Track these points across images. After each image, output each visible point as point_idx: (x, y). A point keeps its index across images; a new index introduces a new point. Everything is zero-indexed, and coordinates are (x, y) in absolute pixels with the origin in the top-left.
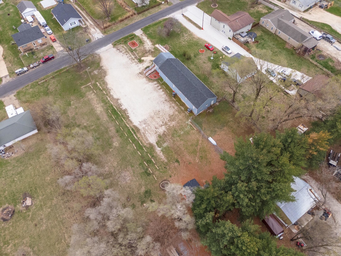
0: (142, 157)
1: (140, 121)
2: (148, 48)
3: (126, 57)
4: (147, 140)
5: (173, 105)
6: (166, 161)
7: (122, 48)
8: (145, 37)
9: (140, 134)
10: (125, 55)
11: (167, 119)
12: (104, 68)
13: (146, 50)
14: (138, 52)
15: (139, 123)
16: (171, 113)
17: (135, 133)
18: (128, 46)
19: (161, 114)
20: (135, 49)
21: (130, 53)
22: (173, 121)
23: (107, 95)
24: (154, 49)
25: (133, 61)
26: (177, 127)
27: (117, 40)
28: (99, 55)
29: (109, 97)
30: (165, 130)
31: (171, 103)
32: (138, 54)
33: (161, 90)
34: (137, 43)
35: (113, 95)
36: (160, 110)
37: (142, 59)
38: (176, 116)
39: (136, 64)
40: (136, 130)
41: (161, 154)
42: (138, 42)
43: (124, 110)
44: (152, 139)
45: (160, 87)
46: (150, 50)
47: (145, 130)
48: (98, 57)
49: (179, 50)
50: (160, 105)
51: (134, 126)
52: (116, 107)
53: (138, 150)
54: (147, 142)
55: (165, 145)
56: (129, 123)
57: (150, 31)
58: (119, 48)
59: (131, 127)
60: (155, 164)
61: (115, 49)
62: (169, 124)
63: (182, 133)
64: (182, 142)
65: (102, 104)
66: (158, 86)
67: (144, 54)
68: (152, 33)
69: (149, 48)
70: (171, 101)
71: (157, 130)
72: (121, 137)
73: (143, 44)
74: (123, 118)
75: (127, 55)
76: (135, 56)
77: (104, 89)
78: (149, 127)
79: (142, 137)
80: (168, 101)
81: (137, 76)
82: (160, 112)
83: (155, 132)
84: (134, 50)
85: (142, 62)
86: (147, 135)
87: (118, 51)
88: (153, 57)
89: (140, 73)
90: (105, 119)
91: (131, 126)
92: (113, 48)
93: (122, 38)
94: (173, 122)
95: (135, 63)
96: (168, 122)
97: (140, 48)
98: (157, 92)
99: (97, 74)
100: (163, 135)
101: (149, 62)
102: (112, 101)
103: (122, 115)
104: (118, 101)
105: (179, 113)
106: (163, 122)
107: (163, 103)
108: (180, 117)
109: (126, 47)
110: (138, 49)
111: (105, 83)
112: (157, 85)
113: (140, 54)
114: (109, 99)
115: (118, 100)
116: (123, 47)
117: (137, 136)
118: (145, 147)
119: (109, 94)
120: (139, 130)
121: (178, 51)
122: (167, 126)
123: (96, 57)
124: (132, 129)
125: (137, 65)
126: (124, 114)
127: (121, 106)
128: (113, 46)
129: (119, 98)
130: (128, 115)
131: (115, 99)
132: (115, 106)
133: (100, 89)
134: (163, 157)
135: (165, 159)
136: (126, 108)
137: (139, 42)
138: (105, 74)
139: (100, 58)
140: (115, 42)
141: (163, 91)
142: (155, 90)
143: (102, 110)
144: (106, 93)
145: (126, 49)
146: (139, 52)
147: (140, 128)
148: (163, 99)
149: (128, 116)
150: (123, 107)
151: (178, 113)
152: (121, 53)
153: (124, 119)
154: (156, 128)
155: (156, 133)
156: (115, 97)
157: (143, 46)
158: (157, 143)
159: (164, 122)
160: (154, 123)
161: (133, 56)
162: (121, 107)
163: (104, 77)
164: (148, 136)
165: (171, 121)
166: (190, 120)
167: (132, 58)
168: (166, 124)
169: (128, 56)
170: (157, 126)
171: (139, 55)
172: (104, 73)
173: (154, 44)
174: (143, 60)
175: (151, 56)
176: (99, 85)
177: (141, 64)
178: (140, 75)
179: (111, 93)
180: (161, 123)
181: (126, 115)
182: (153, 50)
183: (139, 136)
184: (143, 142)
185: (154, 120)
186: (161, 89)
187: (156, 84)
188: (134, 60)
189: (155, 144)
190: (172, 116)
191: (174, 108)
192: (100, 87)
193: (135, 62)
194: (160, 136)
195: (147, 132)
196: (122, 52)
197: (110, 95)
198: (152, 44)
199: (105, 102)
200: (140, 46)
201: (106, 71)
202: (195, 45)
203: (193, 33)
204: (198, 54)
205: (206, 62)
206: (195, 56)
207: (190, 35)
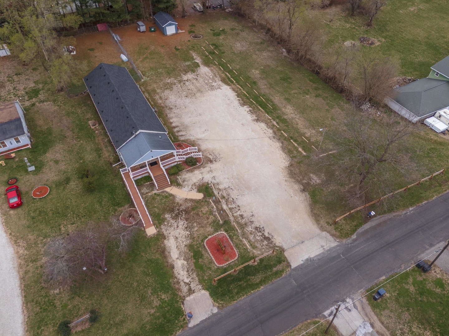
0: (220, 58)
1: (219, 90)
2: (180, 227)
3: (242, 210)
4: (212, 70)
5: (160, 101)
6: (191, 52)
7: (257, 241)
8: (181, 278)
9: (220, 76)
10: (245, 215)
11: (177, 87)
12: (297, 187)
13: (187, 220)
14: (211, 216)
15: (222, 88)
16: (167, 92)
17: (228, 78)
18: (237, 246)
19: (184, 93)
20: (216, 230)
21: (232, 219)
22: (168, 83)
23: (279, 130)
24: (164, 220)
25: (225, 195)
26: (165, 76)
27: (274, 280)
28: (322, 229)
29: (274, 125)
30: (184, 75)
31: (162, 105)
32: (211, 212)
33: (174, 125)
34: (209, 255)
35: (267, 129)
36: (184, 98)
37: (200, 196)
38: (162, 88)
39: (218, 184)
40: (225, 81)
41: (195, 57)
42: (206, 255)
43: (245, 105)
44: (204, 70)
45: (176, 130)
46: (176, 217)
47: (213, 79)
48: (322, 222)
49: (97, 206)
50: (182, 105)
51: (228, 85)
52: (259, 110)
53: (226, 63)
54: (213, 68)
55: (188, 64)
57: (156, 303)
58: (265, 242)
59: (234, 84)
60: (205, 50)
61: (278, 241)
62: (175, 81)
63: (161, 70)
64: (164, 62)
65: (285, 117)
66: (178, 131)
67: (193, 209)
68: (155, 291)
69: (175, 225)
70: (162, 107)
71: (196, 77)
72: (250, 77)
73: (190, 247)
74: (246, 96)
75: (242, 216)
76: (219, 207)
77: (288, 139)
78: (206, 82)
79: (218, 73)
80: (166, 107)
81: (217, 156)
82: (186, 95)
83: (199, 76)
84: (221, 226)
85: (203, 185)
86: (211, 74)
87: (267, 235)
88: (172, 195)
89: (211, 162)
90: (276, 98)
91: (233, 86)
92: (285, 247)
93: (258, 285)
94: (169, 81)
95: (221, 187)
96: (177, 83)
97: (202, 231)
98: (182, 124)
99: (311, 175)
100: (188, 72)
101: (185, 183)
102: (269, 119)
104: (256, 118)
105: (154, 91)
106: (184, 84)
107: (176, 106)
108: (155, 86)
109: (245, 242)
110: (210, 229)
111: (289, 151)
112: (180, 134)
113: (205, 209)
114: (275, 123)
115: (257, 120)
116: (254, 247)
117: (226, 75)
118: (216, 65)
119: (275, 130)
120: (221, 80)
121: (101, 203)
122: (179, 79)
123: (328, 223)
124: (232, 82)
125: (215, 182)
126: (245, 99)
127: (250, 111)
128: (286, 254)
129: (256, 123)
130: (238, 99)
131: (262, 121)
132: (261, 111)
133: (295, 141)
134: (193, 54)
135: (192, 53)
136: (241, 108)
137: (201, 256)
138: (291, 170)
139: (316, 217)
140: (282, 271)
141: (171, 123)
142: (186, 127)
143: (283, 109)
144: (282, 133)
145: (244, 234)
146: (208, 218)
147: (220, 83)
148: (174, 110)
149: (238, 97)
150: (246, 108)
151: (156, 90)
152: (257, 224)
153: (245, 94)
154: (197, 79)
155: (198, 74)
156: (263, 125)
157: (191, 237)
158: (199, 66)
159: (182, 84)
160: (198, 85)
161: (225, 207)
162: (250, 109)
163: (291, 165)
164: (209, 73)
165: (172, 84)
166: (143, 80)
167: (227, 201)
168: (180, 82)
169: (239, 213)
170: (195, 81)
171: (207, 209)
172: (295, 174)
173: (160, 237)
174: (199, 191)
175: (177, 200)
176: (300, 149)
177: (205, 180)
178: (211, 157)
179: (271, 131)
180: (187, 83)
181: (242, 98)
182: (167, 216)
183: (223, 75)
184: (217, 69)
185: (197, 87)
186: (174, 127)
187: (182, 135)
188: (223, 197)
189: (202, 66)
190: (167, 89)
191: (161, 98)
192: (296, 145)
193: (220, 190)
194: (193, 71)
195: (211, 77)
196: (256, 228)
197: (272, 129)
198: (165, 238)
200: (203, 241)
201: (290, 177)
202: (46, 214)
203: (20, 266)
204: (56, 186)
205: (52, 163)
206: (67, 180)
207: (32, 261)
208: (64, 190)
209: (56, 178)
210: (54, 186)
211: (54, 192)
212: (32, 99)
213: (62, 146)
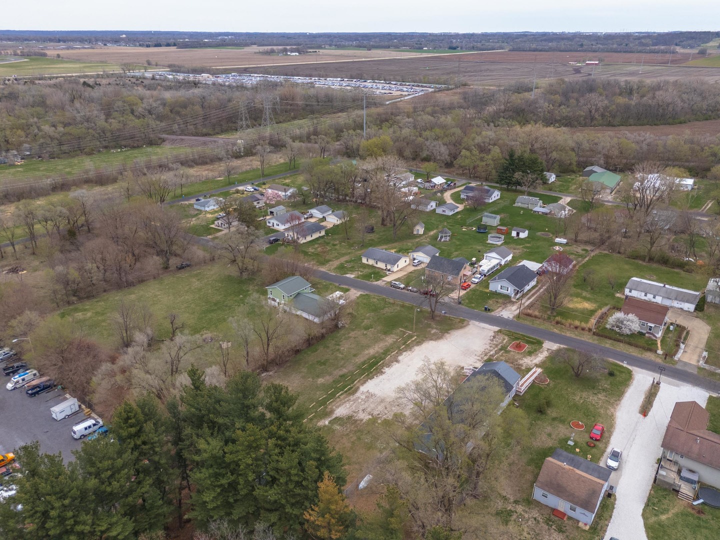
1: (370, 392)
2: (524, 362)
3: (486, 348)
4: (339, 406)
5: (421, 418)
7: (500, 339)
8: (547, 353)
9: (345, 398)
10: (488, 346)
11: (388, 417)
12: (447, 335)
13: (517, 361)
15: (365, 391)
17: (346, 392)
18: (510, 343)
20: (510, 351)
21: (496, 349)
23: (400, 350)
24: (526, 367)
25: (483, 355)
27: (513, 331)
28: (468, 325)
29: (397, 353)
30: (364, 420)
32: (502, 356)
34: (526, 349)
35: (403, 355)
40: (352, 392)
43: (382, 372)
44: (341, 412)
46: (520, 365)
47: (355, 400)
49: (552, 396)
51: (358, 388)
52: (382, 363)
53: (317, 402)
54: (334, 407)
55: (337, 427)
56: (362, 382)
58: (497, 337)
59: (354, 386)
62: (379, 421)
63: (367, 440)
65: (381, 351)
67: (508, 361)
69: (525, 364)
71: (360, 412)
72: (334, 381)
73: (530, 355)
74: (368, 374)
77: (408, 345)
78: (363, 403)
79: (341, 401)
81: (454, 367)
83: (357, 411)
84: (505, 350)
86: (347, 405)
87: (492, 338)
89: (463, 368)
90: (357, 361)
91: (357, 385)
92: (492, 332)
93: (521, 334)
95: (479, 358)
96: (382, 419)
97: (516, 355)
99: (432, 333)
100: (354, 420)
102: (391, 357)
103: (371, 372)
104: (395, 362)
106: (378, 414)
109: (505, 342)
110: (512, 353)
111: (419, 343)
114: (394, 353)
115: (397, 361)
116: (504, 339)
117: (341, 395)
118: (326, 407)
120: (354, 395)
122: (373, 420)
123: (462, 324)
124: (352, 388)
125: (477, 361)
126: (374, 374)
127: (387, 367)
128: (496, 331)
129: (401, 361)
130: (375, 377)
132: (384, 362)
133: (406, 342)
136: (387, 372)
137: (529, 351)
138: (436, 339)
139: (462, 327)
140: (506, 330)
143: (371, 354)
144: (403, 348)
145: (501, 343)
146: (507, 355)
147: (358, 394)
152: (489, 341)
153: (365, 376)
154: (363, 410)
155: (354, 412)
156: (401, 358)
157: (524, 357)
158: (336, 418)
159: (380, 415)
160: (373, 406)
161: (492, 353)
163: (431, 340)
167: (487, 353)
168: (377, 418)
169: (490, 348)
170: (369, 410)
172: (438, 337)
176: (413, 339)
178: (459, 369)
182: (522, 368)
183: (342, 397)
184: (333, 404)
185: (379, 405)
189: (334, 416)
192: (410, 341)
193: (482, 358)
194: (350, 417)
195: (352, 403)
196: (492, 341)
197: (401, 353)
198: (536, 364)
199: (386, 352)
200: (521, 353)
201: (442, 338)
202: (584, 413)
203: (617, 405)
204: (564, 422)
205: (554, 436)
206: (554, 419)
207: (610, 402)
208: (562, 416)
209: (561, 426)
210: (566, 423)
211: (569, 419)
212: (510, 510)
213: (534, 443)
